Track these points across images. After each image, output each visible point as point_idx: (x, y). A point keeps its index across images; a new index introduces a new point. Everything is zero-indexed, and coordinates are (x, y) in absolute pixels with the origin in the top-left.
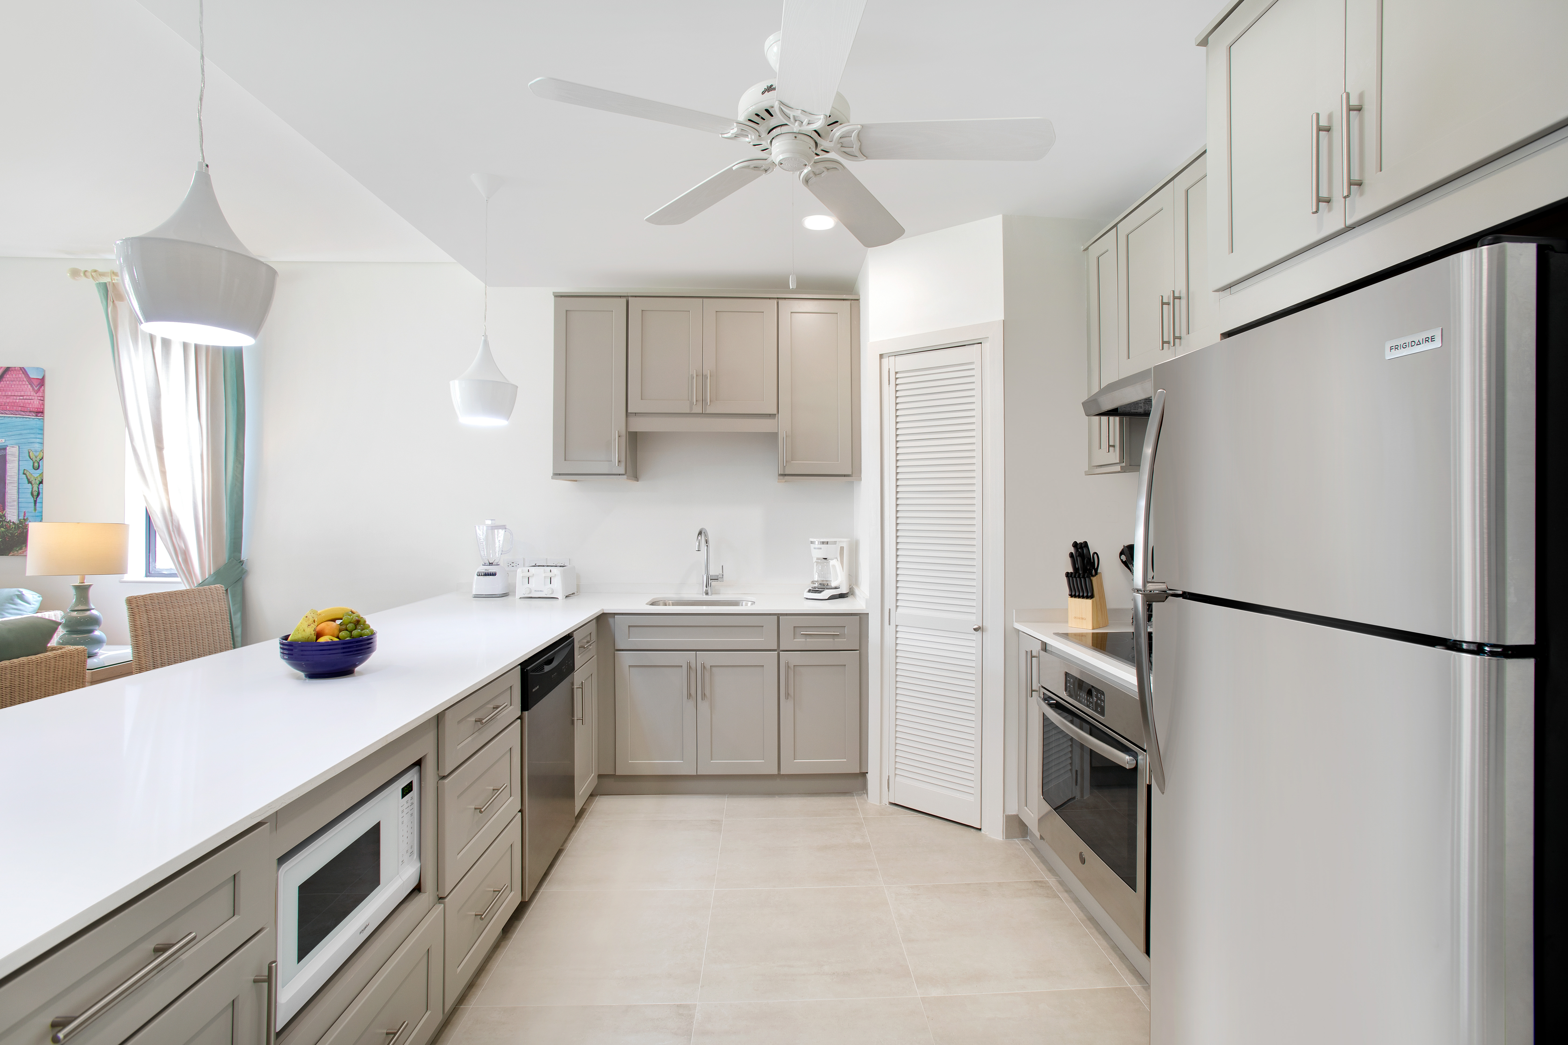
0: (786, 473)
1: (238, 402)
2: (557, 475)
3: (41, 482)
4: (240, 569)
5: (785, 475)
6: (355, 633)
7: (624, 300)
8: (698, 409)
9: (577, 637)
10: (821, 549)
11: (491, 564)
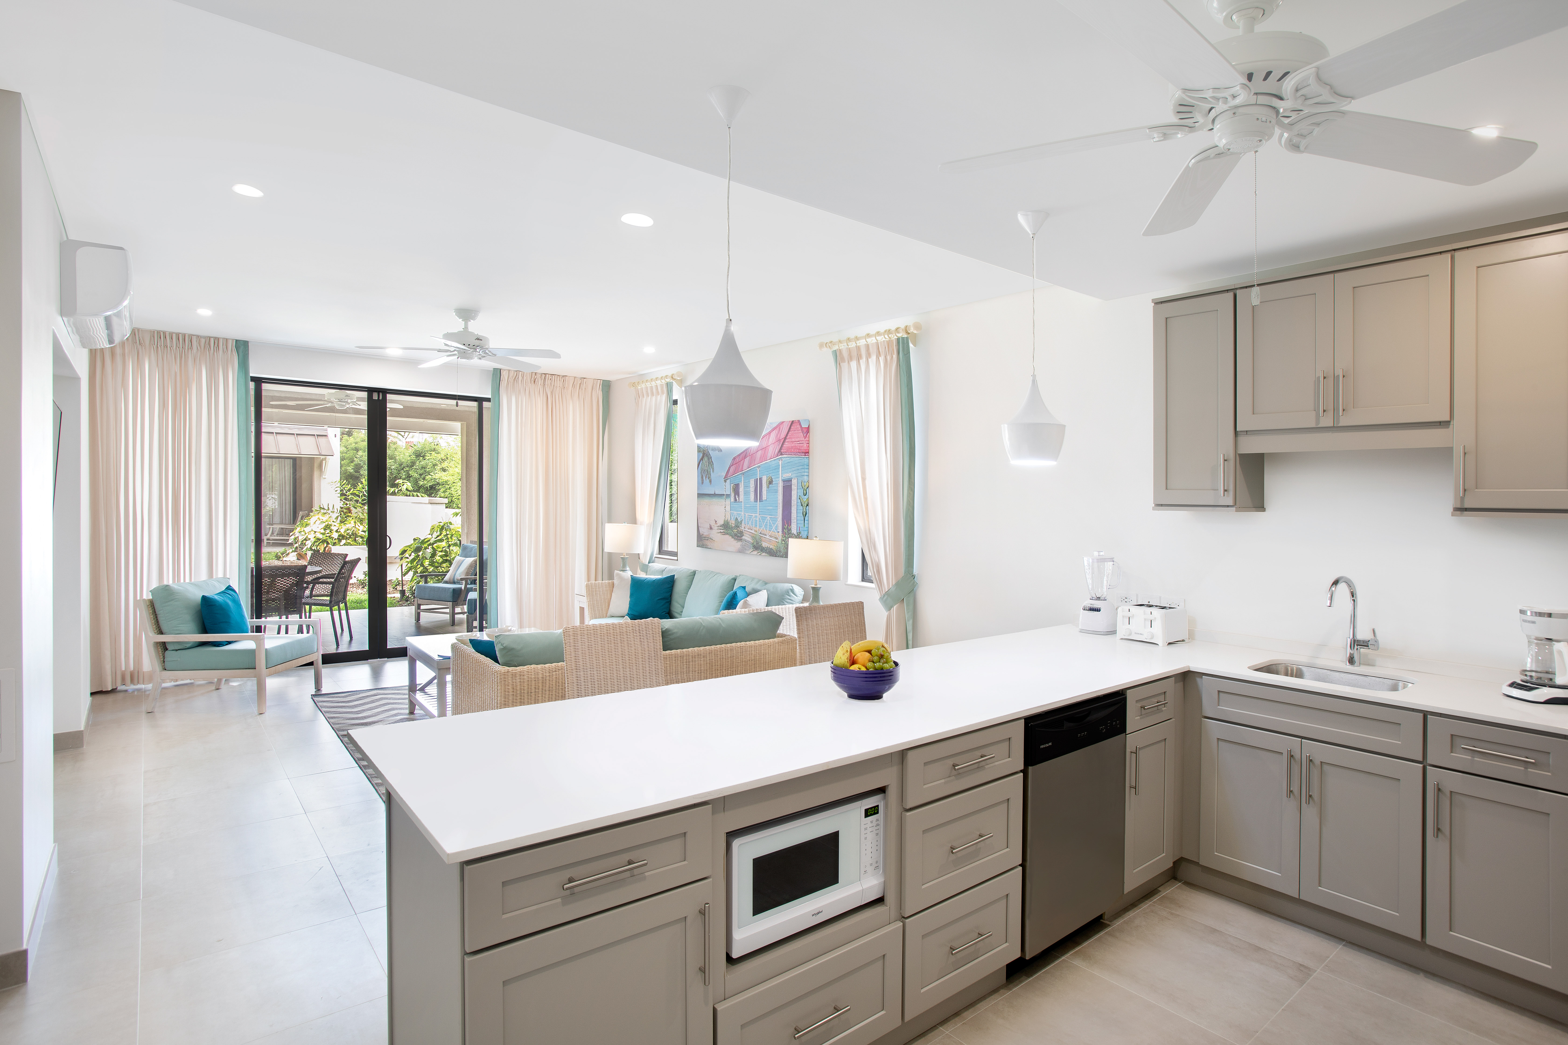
0: (1466, 506)
1: (910, 437)
2: (1159, 505)
3: (807, 505)
4: (912, 582)
5: (1466, 510)
6: (877, 665)
7: (1231, 294)
8: (1327, 421)
9: (1131, 698)
10: (1534, 622)
11: (1098, 599)
